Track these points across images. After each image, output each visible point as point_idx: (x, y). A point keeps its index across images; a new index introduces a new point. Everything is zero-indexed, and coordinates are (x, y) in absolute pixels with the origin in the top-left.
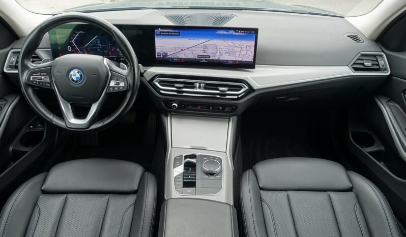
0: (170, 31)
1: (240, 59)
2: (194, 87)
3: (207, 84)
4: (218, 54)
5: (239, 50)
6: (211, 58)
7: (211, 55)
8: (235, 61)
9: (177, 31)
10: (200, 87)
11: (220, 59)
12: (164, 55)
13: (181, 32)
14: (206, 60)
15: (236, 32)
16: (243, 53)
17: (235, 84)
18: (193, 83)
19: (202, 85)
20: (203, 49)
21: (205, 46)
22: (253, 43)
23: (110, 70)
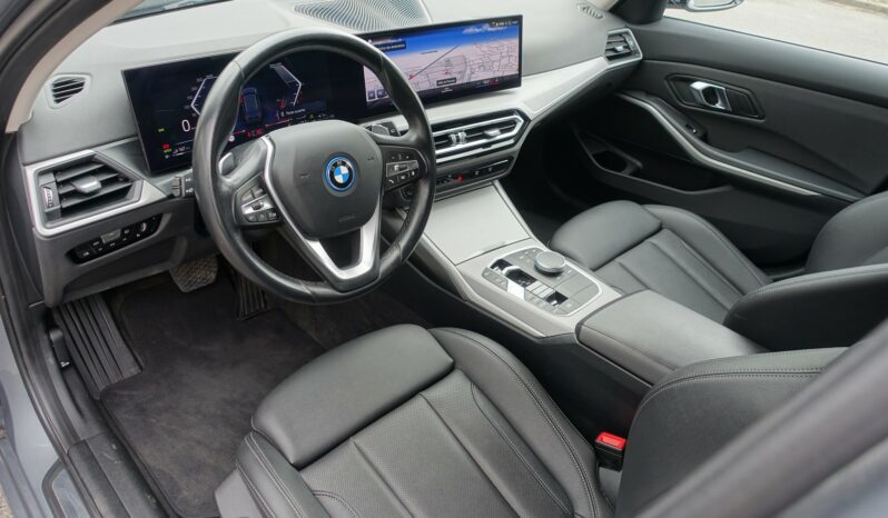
0: (389, 41)
1: (500, 74)
2: (449, 143)
3: (467, 132)
4: (468, 72)
5: (498, 57)
6: (458, 82)
7: (458, 76)
8: (493, 80)
9: (400, 40)
10: (458, 141)
11: (472, 80)
12: (380, 93)
13: (408, 40)
14: (450, 87)
15: (491, 26)
16: (504, 61)
17: (504, 119)
18: (446, 137)
19: (460, 134)
20: (444, 68)
21: (448, 61)
22: (516, 41)
23: (378, 144)
